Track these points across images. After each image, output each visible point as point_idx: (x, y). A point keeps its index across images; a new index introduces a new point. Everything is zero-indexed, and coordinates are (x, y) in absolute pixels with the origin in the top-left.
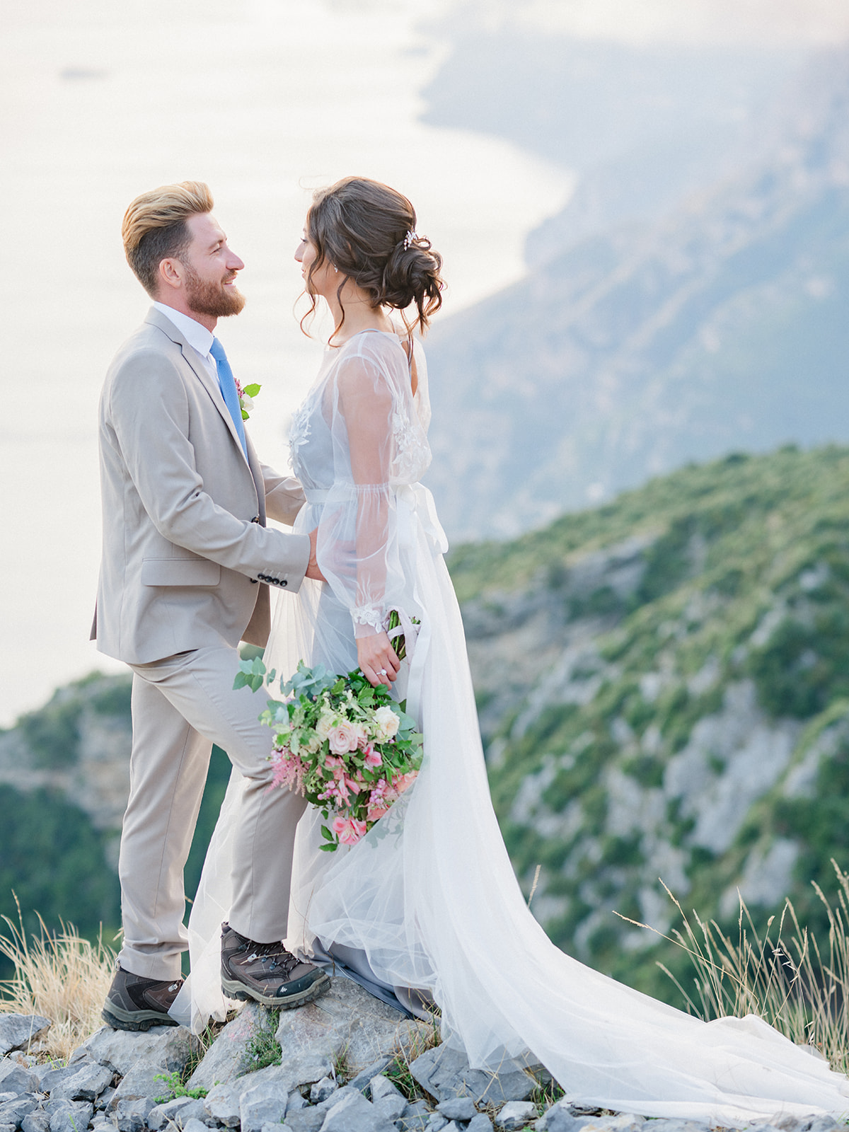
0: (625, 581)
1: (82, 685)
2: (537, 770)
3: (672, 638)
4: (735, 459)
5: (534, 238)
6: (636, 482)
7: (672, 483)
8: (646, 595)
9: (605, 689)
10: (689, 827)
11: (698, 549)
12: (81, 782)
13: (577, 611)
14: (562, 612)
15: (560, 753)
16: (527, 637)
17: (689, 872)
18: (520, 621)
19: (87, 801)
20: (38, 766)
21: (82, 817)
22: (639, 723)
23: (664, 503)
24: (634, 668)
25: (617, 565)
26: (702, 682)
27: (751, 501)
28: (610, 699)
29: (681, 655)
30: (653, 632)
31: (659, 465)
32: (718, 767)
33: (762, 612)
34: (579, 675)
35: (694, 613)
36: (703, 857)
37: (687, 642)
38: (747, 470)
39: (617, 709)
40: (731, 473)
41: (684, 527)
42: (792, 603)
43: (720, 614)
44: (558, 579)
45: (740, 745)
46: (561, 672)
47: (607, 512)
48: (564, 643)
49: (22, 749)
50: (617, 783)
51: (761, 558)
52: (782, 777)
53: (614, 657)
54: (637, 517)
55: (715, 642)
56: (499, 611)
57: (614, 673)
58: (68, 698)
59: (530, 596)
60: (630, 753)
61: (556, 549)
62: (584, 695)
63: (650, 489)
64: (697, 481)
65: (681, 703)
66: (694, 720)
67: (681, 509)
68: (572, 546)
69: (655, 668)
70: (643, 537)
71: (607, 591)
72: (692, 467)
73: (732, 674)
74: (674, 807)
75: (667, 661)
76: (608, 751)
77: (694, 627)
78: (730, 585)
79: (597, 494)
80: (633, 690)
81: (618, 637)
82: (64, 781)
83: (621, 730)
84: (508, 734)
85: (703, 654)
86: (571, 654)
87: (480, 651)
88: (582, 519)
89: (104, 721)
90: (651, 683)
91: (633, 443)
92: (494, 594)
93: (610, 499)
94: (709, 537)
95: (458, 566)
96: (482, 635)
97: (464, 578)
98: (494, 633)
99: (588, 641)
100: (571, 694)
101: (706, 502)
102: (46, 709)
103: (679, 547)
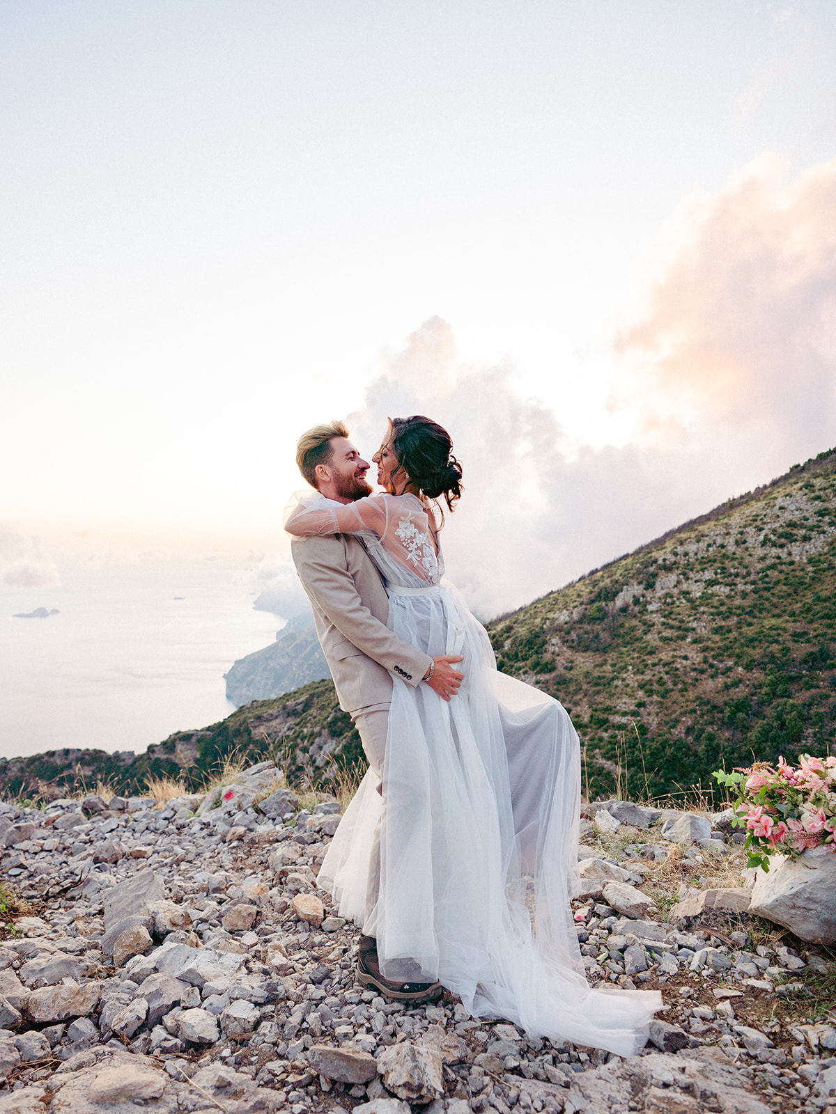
0: (299, 708)
1: (176, 734)
2: (281, 751)
3: (310, 720)
4: (323, 680)
5: (279, 633)
6: (302, 686)
7: (309, 686)
8: (304, 711)
9: (295, 732)
10: (314, 761)
11: (316, 701)
12: (176, 756)
13: (289, 715)
14: (286, 715)
16: (278, 721)
17: (314, 772)
18: (276, 717)
19: (177, 761)
20: (165, 754)
21: (176, 765)
22: (302, 740)
23: (308, 690)
24: (302, 727)
25: (298, 704)
26: (317, 729)
27: (327, 689)
28: (297, 734)
29: (312, 724)
30: (306, 719)
31: (306, 683)
32: (321, 748)
33: (330, 713)
34: (289, 729)
35: (314, 714)
36: (317, 768)
37: (313, 721)
38: (326, 683)
39: (298, 736)
40: (322, 684)
41: (312, 695)
42: (335, 711)
43: (320, 714)
44: (284, 708)
45: (325, 743)
46: (286, 728)
47: (295, 693)
48: (286, 722)
49: (162, 749)
50: (298, 752)
51: (329, 702)
52: (335, 750)
53: (297, 725)
54: (302, 694)
55: (319, 720)
56: (272, 715)
57: (297, 728)
58: (172, 737)
59: (279, 711)
60: (301, 746)
61: (284, 701)
62: (290, 733)
63: (305, 687)
64: (315, 686)
65: (312, 734)
66: (315, 738)
67: (312, 692)
68: (288, 700)
69: (306, 727)
70: (303, 698)
71: (295, 710)
73: (323, 728)
74: (311, 756)
75: (309, 725)
76: (296, 745)
77: (315, 717)
78: (323, 708)
79: (293, 689)
80: (302, 731)
81: (299, 720)
82: (172, 757)
83: (299, 741)
84: (273, 743)
85: (317, 723)
86: (288, 724)
87: (268, 724)
88: (290, 694)
89: (182, 743)
90: (305, 730)
91: (301, 678)
92: (271, 711)
93: (296, 690)
94: (318, 698)
95: (262, 705)
96: (268, 720)
97: (264, 708)
98: (271, 720)
99: (291, 721)
100: (287, 733)
101: (317, 690)
102: (167, 741)
103: (311, 700)
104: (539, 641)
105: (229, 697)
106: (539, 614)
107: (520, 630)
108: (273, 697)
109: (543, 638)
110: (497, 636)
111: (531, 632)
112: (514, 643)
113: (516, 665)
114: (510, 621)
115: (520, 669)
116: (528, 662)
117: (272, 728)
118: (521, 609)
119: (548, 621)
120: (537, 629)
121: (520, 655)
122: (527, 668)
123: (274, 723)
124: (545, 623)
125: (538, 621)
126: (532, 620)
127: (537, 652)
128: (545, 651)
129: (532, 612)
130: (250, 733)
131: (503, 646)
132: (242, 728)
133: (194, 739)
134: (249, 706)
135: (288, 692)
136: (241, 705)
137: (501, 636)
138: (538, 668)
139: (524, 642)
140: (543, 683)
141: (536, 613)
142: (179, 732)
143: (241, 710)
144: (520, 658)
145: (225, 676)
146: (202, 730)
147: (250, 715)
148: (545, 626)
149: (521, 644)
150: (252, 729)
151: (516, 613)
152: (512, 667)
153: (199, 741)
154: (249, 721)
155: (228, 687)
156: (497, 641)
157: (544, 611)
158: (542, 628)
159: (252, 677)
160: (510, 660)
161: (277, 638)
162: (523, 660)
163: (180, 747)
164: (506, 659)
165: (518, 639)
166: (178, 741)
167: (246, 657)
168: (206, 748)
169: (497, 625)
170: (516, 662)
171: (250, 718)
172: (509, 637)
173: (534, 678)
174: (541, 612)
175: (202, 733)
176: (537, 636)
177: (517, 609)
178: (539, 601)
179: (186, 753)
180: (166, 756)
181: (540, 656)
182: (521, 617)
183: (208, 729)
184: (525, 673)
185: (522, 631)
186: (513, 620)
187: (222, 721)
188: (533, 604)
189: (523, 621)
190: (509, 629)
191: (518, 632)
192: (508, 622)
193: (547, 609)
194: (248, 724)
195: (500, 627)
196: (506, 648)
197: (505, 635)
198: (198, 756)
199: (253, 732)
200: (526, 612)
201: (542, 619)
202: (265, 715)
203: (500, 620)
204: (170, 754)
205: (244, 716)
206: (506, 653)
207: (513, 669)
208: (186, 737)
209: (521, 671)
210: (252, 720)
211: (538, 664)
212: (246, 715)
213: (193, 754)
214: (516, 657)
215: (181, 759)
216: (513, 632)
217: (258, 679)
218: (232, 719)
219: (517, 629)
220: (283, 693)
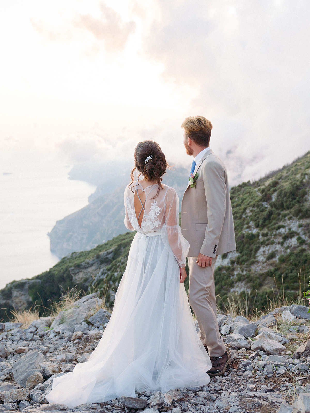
0: (110, 256)
1: (12, 283)
3: (119, 265)
4: (128, 233)
5: (90, 198)
6: (111, 239)
7: (117, 238)
8: (114, 258)
9: (108, 276)
12: (13, 301)
13: (102, 262)
14: (99, 263)
15: (101, 288)
16: (93, 268)
18: (92, 265)
19: (13, 305)
20: (4, 299)
23: (116, 242)
24: (113, 271)
25: (108, 253)
28: (109, 277)
29: (120, 268)
30: (116, 265)
31: (115, 236)
34: (103, 274)
39: (110, 279)
40: (127, 236)
41: (120, 246)
44: (98, 257)
46: (100, 273)
47: (106, 244)
48: (100, 269)
53: (109, 270)
54: (112, 245)
56: (88, 263)
57: (109, 273)
58: (9, 286)
59: (94, 260)
61: (98, 251)
62: (104, 277)
63: (113, 240)
64: (121, 238)
67: (119, 243)
68: (100, 251)
69: (117, 272)
70: (112, 249)
71: (107, 258)
72: (120, 235)
79: (104, 242)
80: (113, 275)
81: (110, 266)
82: (9, 302)
83: (111, 283)
86: (102, 270)
87: (85, 271)
88: (102, 246)
89: (17, 290)
90: (116, 274)
91: (110, 232)
92: (87, 260)
93: (106, 242)
94: (124, 247)
95: (80, 256)
96: (86, 268)
97: (82, 258)
98: (88, 267)
99: (104, 268)
100: (102, 277)
101: (123, 241)
102: (5, 288)
103: (119, 249)
104: (300, 192)
105: (53, 251)
106: (299, 171)
107: (284, 184)
108: (89, 248)
109: (303, 190)
110: (266, 190)
111: (293, 186)
112: (279, 195)
113: (282, 213)
114: (276, 178)
115: (285, 216)
116: (292, 210)
117: (89, 274)
118: (284, 167)
119: (306, 176)
120: (298, 183)
121: (285, 204)
122: (291, 215)
123: (90, 270)
124: (304, 178)
125: (298, 176)
126: (294, 176)
127: (299, 202)
128: (306, 201)
129: (293, 169)
130: (71, 279)
131: (270, 198)
132: (65, 275)
133: (26, 287)
134: (69, 257)
135: (100, 244)
136: (63, 256)
137: (269, 190)
138: (301, 214)
139: (288, 194)
140: (305, 226)
141: (297, 170)
142: (14, 282)
143: (63, 261)
144: (285, 207)
145: (49, 234)
146: (32, 279)
147: (71, 264)
148: (304, 180)
149: (285, 196)
150: (73, 275)
151: (280, 171)
152: (279, 214)
153: (30, 288)
154: (70, 269)
155: (52, 243)
156: (266, 195)
157: (303, 168)
158: (302, 182)
159: (71, 233)
160: (277, 209)
161: (89, 202)
162: (288, 208)
163: (15, 293)
164: (274, 209)
165: (283, 192)
166: (14, 289)
167: (65, 218)
168: (36, 293)
169: (266, 181)
170: (282, 210)
171: (71, 267)
172: (275, 191)
173: (298, 222)
174: (301, 169)
175: (33, 281)
176: (298, 188)
177: (281, 167)
178: (298, 160)
179: (21, 298)
180: (4, 302)
181: (301, 205)
182: (285, 174)
183: (38, 277)
184: (290, 219)
185: (286, 185)
186: (278, 177)
187: (48, 270)
188: (294, 162)
189: (286, 177)
190: (275, 184)
191: (283, 186)
192: (274, 179)
193: (306, 166)
194: (69, 271)
195: (267, 183)
196: (274, 200)
197: (272, 189)
198: (31, 299)
199: (74, 278)
200: (289, 170)
201: (302, 175)
202: (83, 264)
203: (267, 177)
204: (8, 299)
205: (66, 265)
206: (274, 203)
207: (280, 216)
208: (19, 285)
209: (287, 218)
210: (73, 268)
211: (300, 211)
212: (68, 264)
213: (27, 298)
214: (282, 207)
215: (16, 303)
216: (278, 186)
217: (76, 235)
218: (56, 269)
219: (282, 184)
220: (96, 245)
